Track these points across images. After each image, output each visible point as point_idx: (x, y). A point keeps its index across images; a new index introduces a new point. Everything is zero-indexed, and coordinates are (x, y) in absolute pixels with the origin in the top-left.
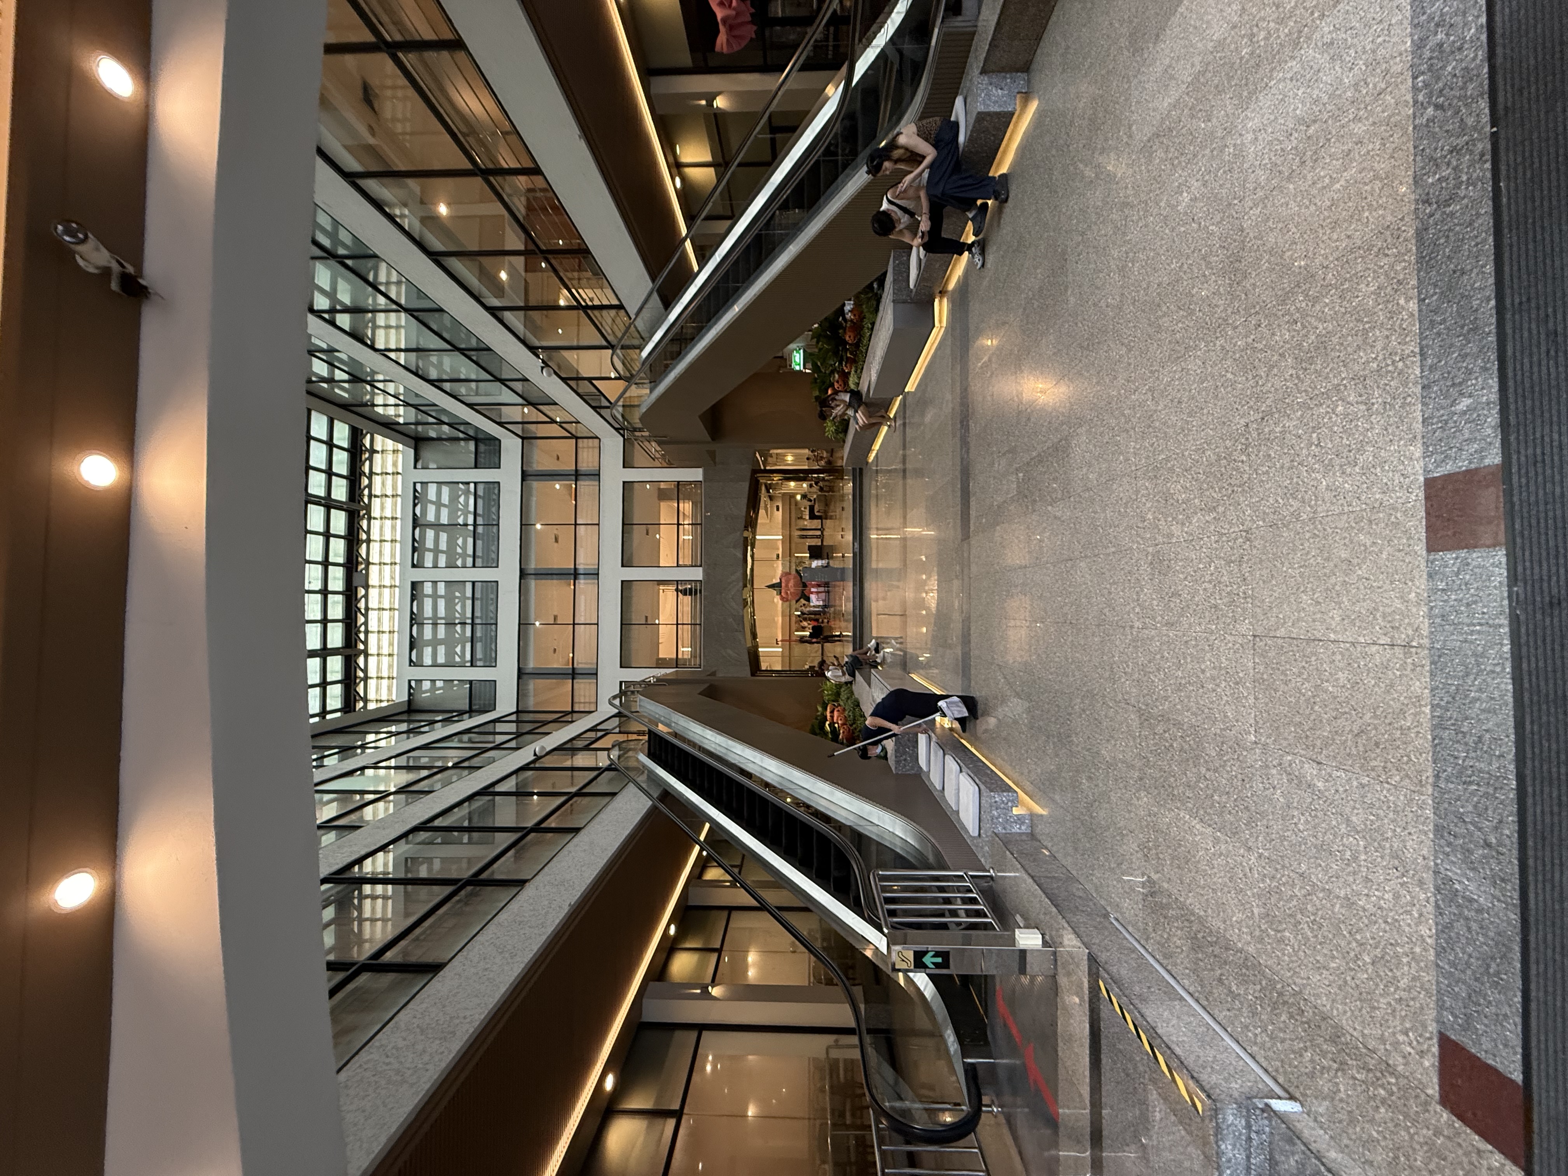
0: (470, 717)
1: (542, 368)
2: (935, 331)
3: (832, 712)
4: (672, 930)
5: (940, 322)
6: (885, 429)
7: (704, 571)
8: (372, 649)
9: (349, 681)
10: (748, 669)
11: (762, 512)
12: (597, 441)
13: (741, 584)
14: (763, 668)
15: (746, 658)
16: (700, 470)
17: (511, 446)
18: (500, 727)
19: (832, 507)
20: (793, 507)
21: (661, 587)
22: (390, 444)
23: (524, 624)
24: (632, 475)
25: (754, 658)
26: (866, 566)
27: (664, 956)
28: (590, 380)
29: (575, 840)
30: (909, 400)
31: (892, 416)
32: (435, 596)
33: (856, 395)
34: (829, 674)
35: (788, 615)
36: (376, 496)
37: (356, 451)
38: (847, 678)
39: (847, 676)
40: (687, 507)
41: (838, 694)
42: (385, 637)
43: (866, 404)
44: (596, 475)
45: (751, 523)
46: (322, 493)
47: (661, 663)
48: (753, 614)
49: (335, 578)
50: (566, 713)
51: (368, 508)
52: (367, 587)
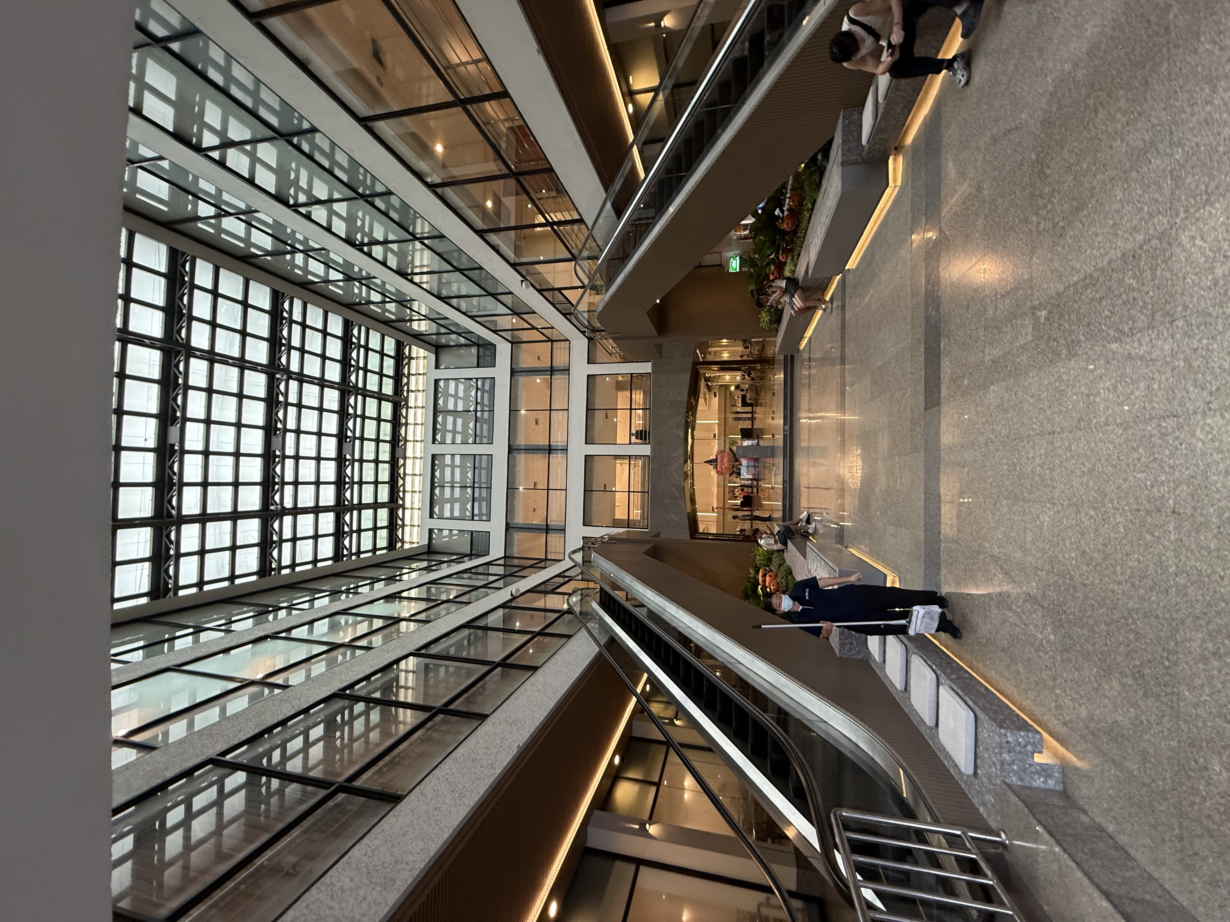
0: (471, 560)
1: (522, 281)
2: (888, 191)
3: (764, 576)
4: (617, 760)
5: (895, 180)
6: (820, 313)
7: (651, 448)
8: (408, 504)
9: (393, 526)
10: (687, 532)
11: (701, 400)
12: (567, 343)
13: (683, 459)
14: (701, 531)
15: (686, 522)
16: (650, 364)
17: (503, 349)
18: (493, 569)
19: (763, 394)
20: (728, 396)
21: (618, 461)
22: (422, 352)
23: (511, 489)
24: (595, 369)
25: (693, 521)
26: (796, 443)
27: (610, 782)
28: (560, 290)
29: (533, 679)
30: (850, 278)
31: (827, 299)
32: (453, 466)
33: (793, 282)
34: (762, 542)
35: (723, 487)
36: (412, 391)
37: (400, 359)
38: (779, 546)
39: (779, 545)
40: (639, 397)
41: (770, 560)
42: (416, 496)
43: (804, 289)
44: (566, 370)
45: (692, 409)
46: (375, 389)
47: (616, 523)
48: (693, 484)
49: (385, 452)
50: (541, 560)
51: (407, 399)
52: (405, 458)
